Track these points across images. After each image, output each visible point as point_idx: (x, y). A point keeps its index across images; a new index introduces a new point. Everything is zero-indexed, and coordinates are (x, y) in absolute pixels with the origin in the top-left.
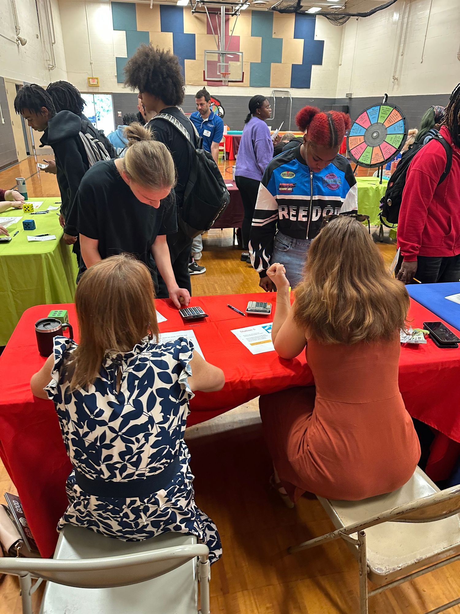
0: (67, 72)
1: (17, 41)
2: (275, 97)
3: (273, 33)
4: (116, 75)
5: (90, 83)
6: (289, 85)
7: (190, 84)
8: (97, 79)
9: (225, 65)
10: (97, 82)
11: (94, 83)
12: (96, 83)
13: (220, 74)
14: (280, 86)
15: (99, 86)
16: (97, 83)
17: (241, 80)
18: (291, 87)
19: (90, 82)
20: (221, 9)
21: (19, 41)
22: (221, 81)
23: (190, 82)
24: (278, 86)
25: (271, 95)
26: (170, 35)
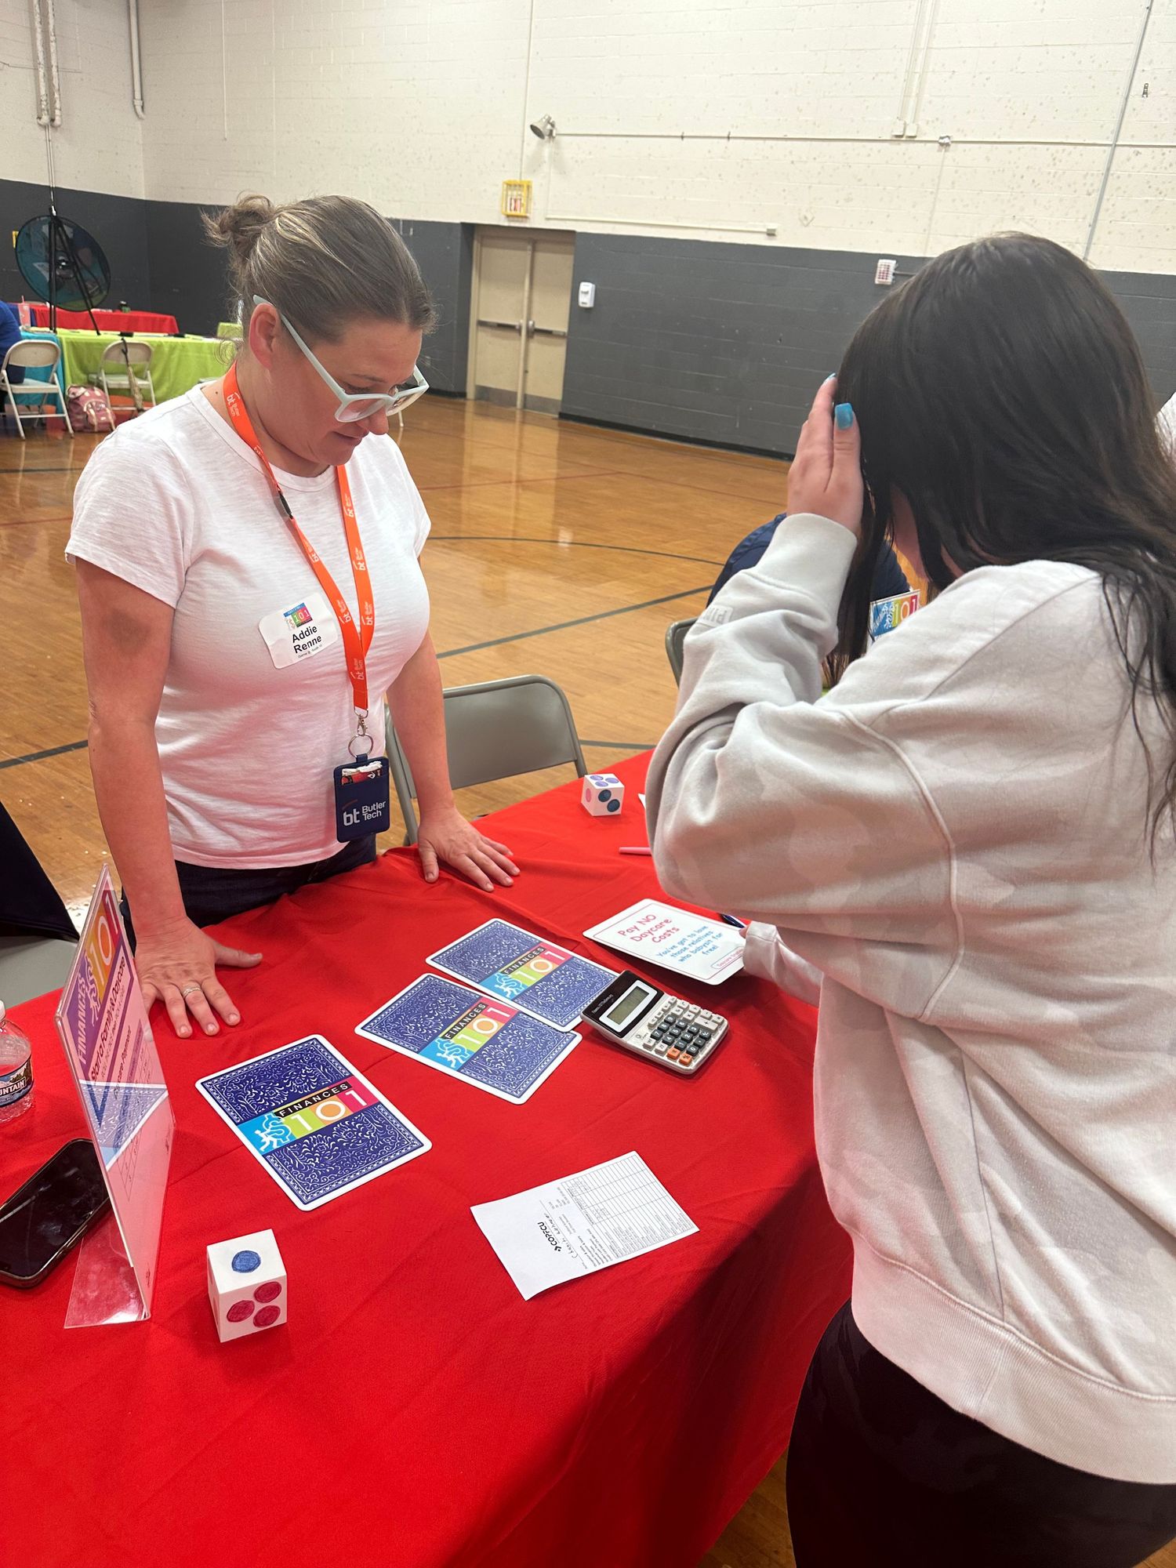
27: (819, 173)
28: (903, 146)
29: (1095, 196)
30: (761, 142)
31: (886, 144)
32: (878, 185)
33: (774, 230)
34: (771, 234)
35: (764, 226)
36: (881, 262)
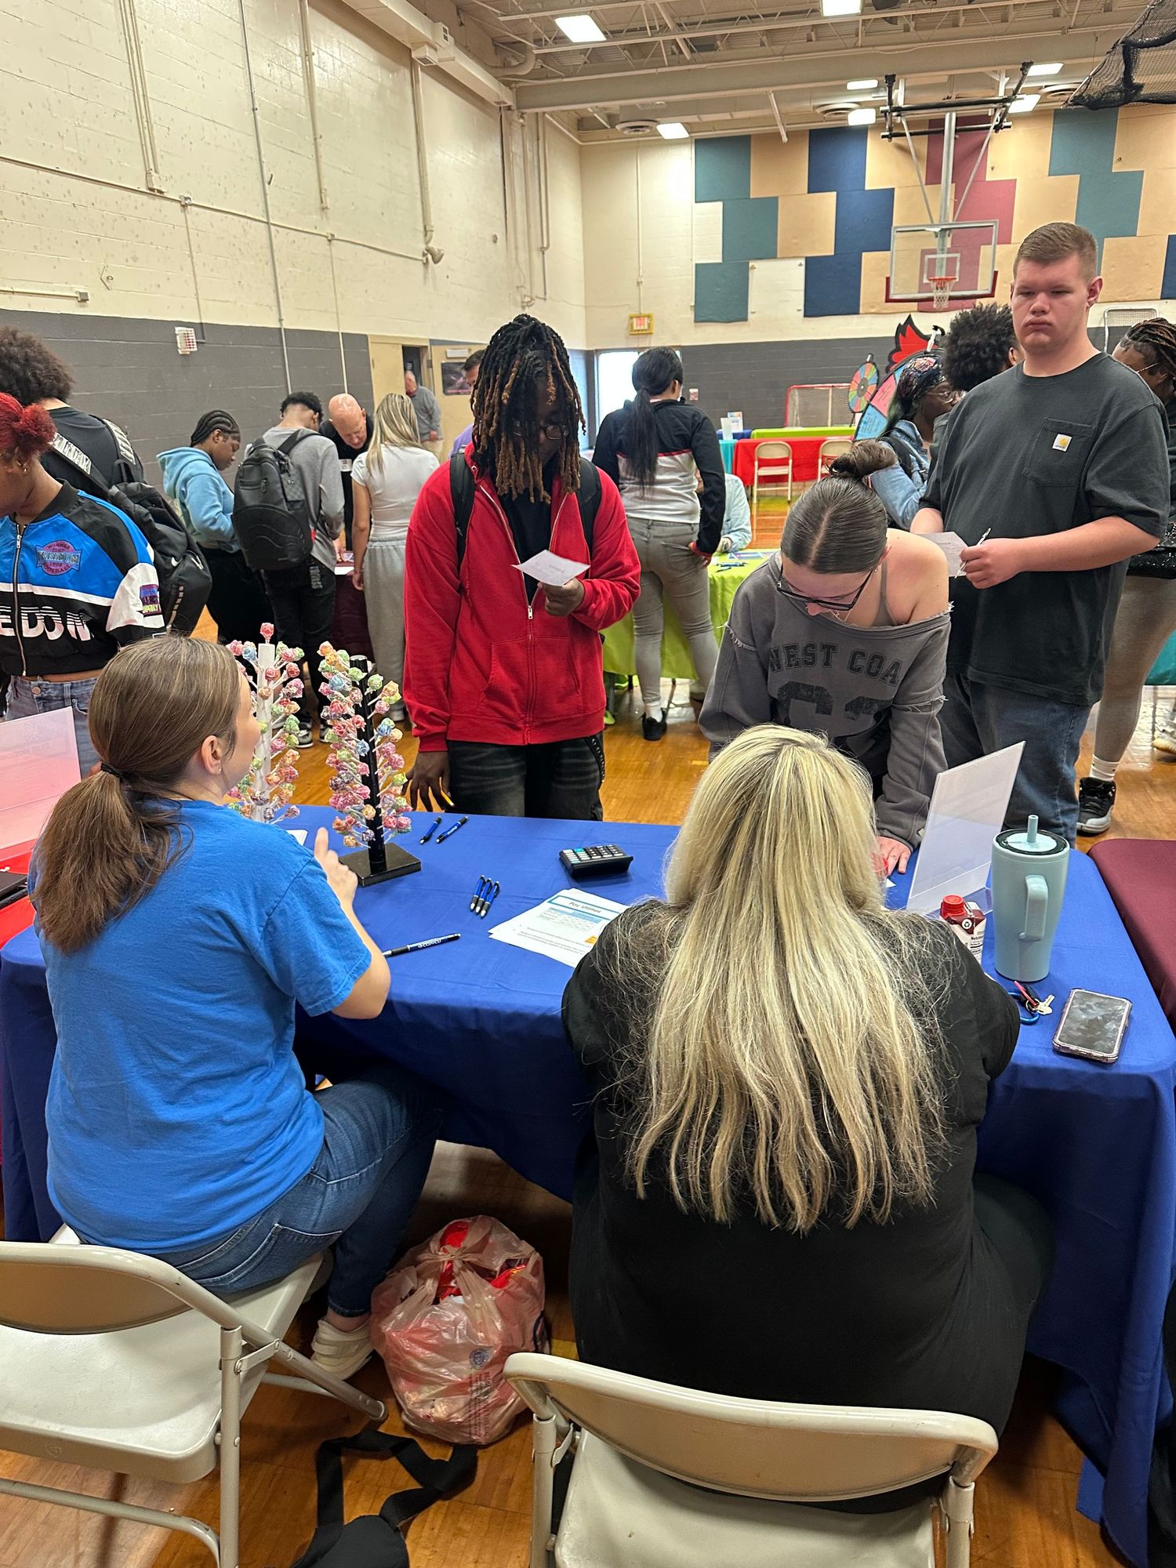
0: (586, 307)
1: (424, 255)
2: (1109, 328)
3: (1115, 158)
4: (693, 304)
5: (632, 327)
6: (1158, 291)
7: (873, 311)
8: (649, 317)
9: (948, 258)
10: (649, 325)
11: (642, 328)
12: (646, 327)
13: (927, 281)
14: (1127, 298)
15: (651, 333)
16: (649, 327)
17: (988, 292)
18: (1162, 298)
19: (632, 325)
20: (944, 119)
21: (429, 257)
22: (931, 299)
23: (873, 307)
24: (1119, 298)
25: (1100, 323)
26: (831, 197)
27: (103, 224)
28: (158, 202)
29: (270, 263)
30: (34, 171)
31: (145, 197)
32: (152, 244)
33: (86, 294)
34: (83, 299)
35: (71, 289)
36: (177, 329)
